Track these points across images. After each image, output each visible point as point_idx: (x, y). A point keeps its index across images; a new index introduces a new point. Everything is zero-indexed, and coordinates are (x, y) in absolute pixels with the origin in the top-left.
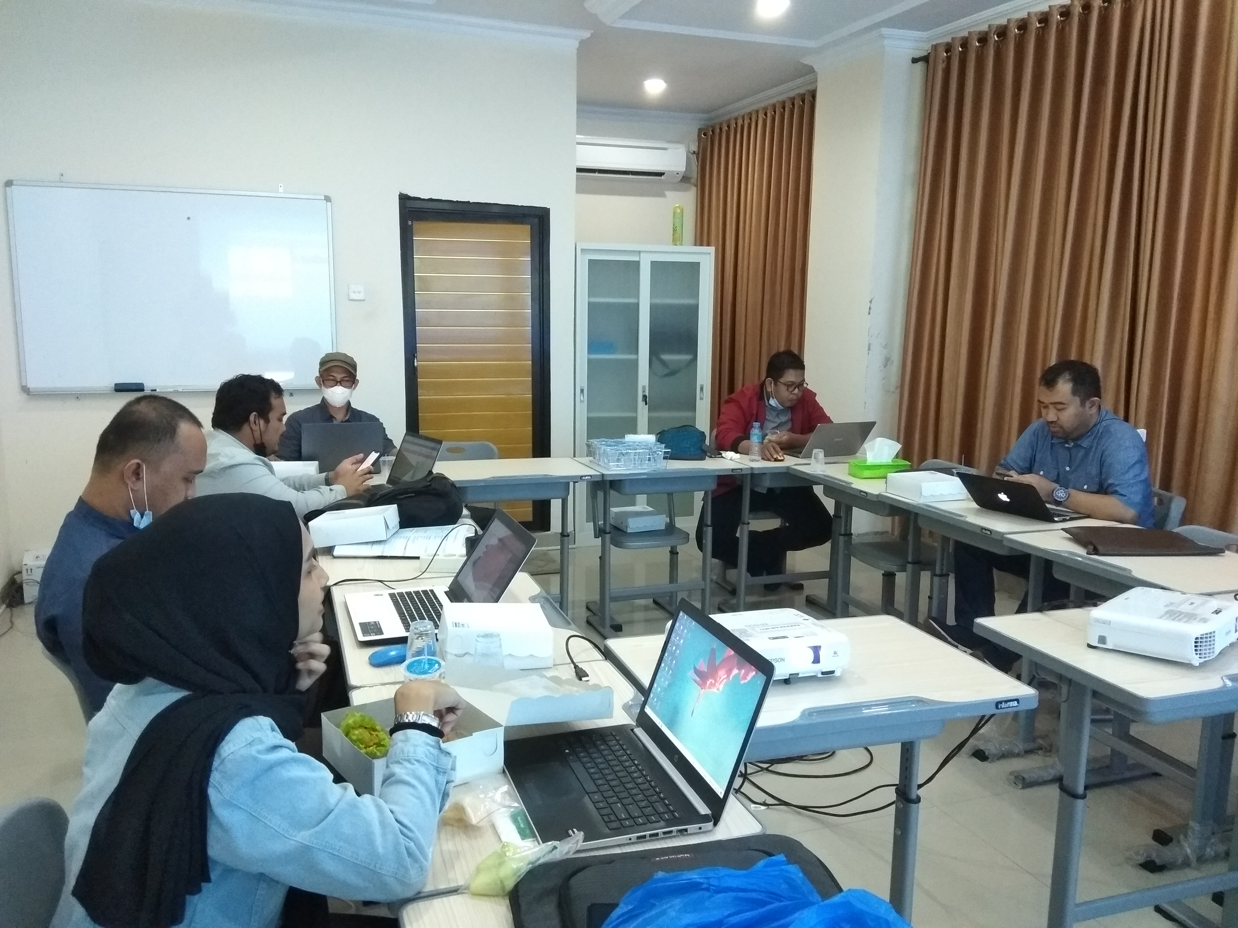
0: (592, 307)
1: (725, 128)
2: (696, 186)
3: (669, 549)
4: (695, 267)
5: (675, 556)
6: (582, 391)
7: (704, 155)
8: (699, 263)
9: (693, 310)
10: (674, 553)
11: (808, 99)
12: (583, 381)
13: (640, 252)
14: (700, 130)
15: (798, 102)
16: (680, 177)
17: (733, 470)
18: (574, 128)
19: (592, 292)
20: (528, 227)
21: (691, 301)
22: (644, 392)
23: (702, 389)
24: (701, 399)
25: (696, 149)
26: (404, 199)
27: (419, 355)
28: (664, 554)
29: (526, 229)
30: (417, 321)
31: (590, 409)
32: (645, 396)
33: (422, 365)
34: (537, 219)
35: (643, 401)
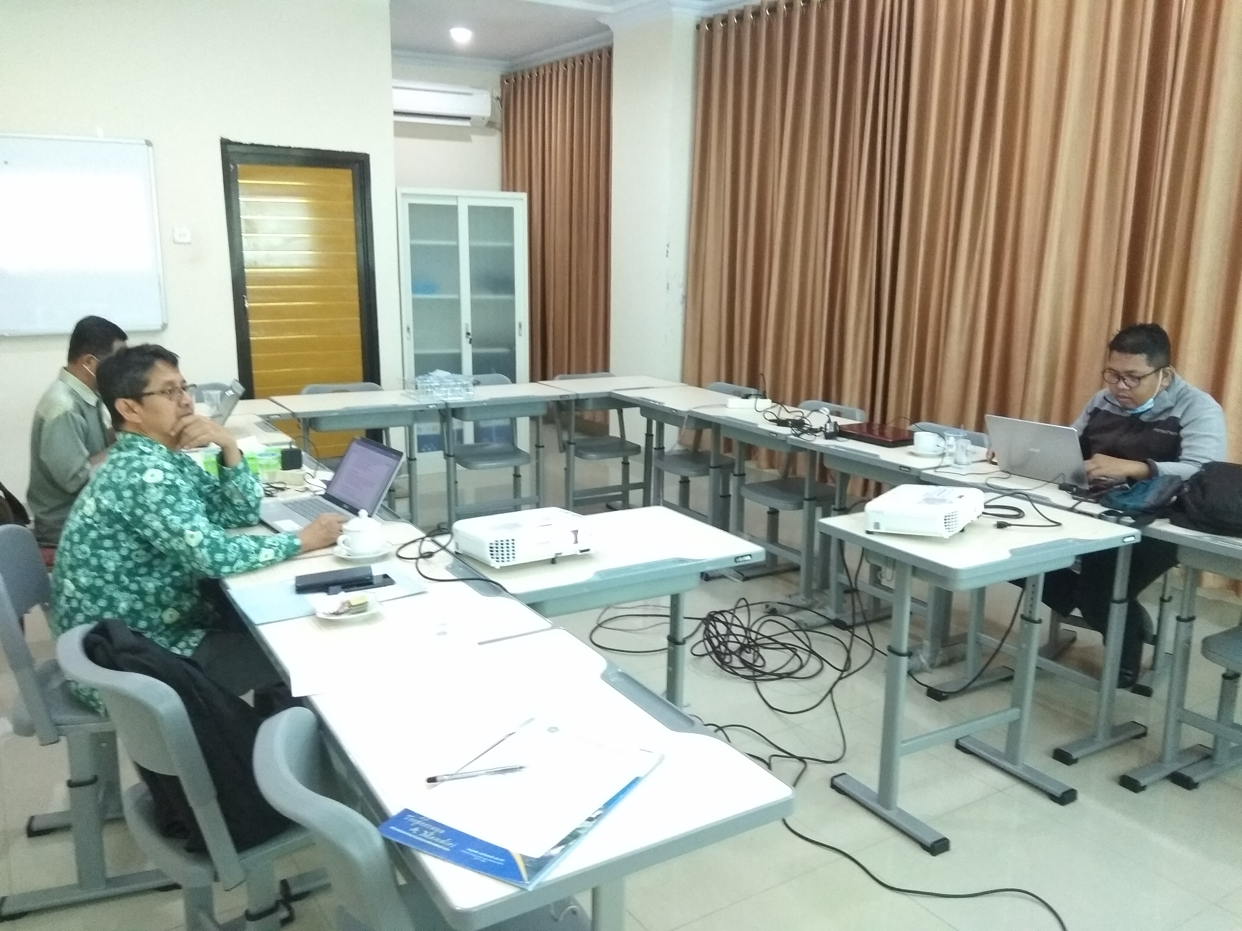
0: (414, 249)
1: (527, 76)
2: (501, 130)
3: (512, 469)
4: (509, 212)
5: (518, 475)
6: (408, 329)
7: (508, 101)
8: (513, 207)
9: (509, 253)
10: (516, 473)
11: (605, 55)
12: (408, 319)
13: (457, 197)
14: (502, 77)
15: (596, 57)
16: (485, 122)
18: (390, 73)
19: (413, 236)
20: (349, 172)
21: (507, 244)
23: (520, 326)
24: (520, 335)
25: (500, 96)
26: (225, 143)
27: (249, 296)
29: (347, 174)
30: (245, 264)
31: (416, 345)
32: (468, 334)
33: (252, 307)
34: (357, 165)
35: (467, 337)
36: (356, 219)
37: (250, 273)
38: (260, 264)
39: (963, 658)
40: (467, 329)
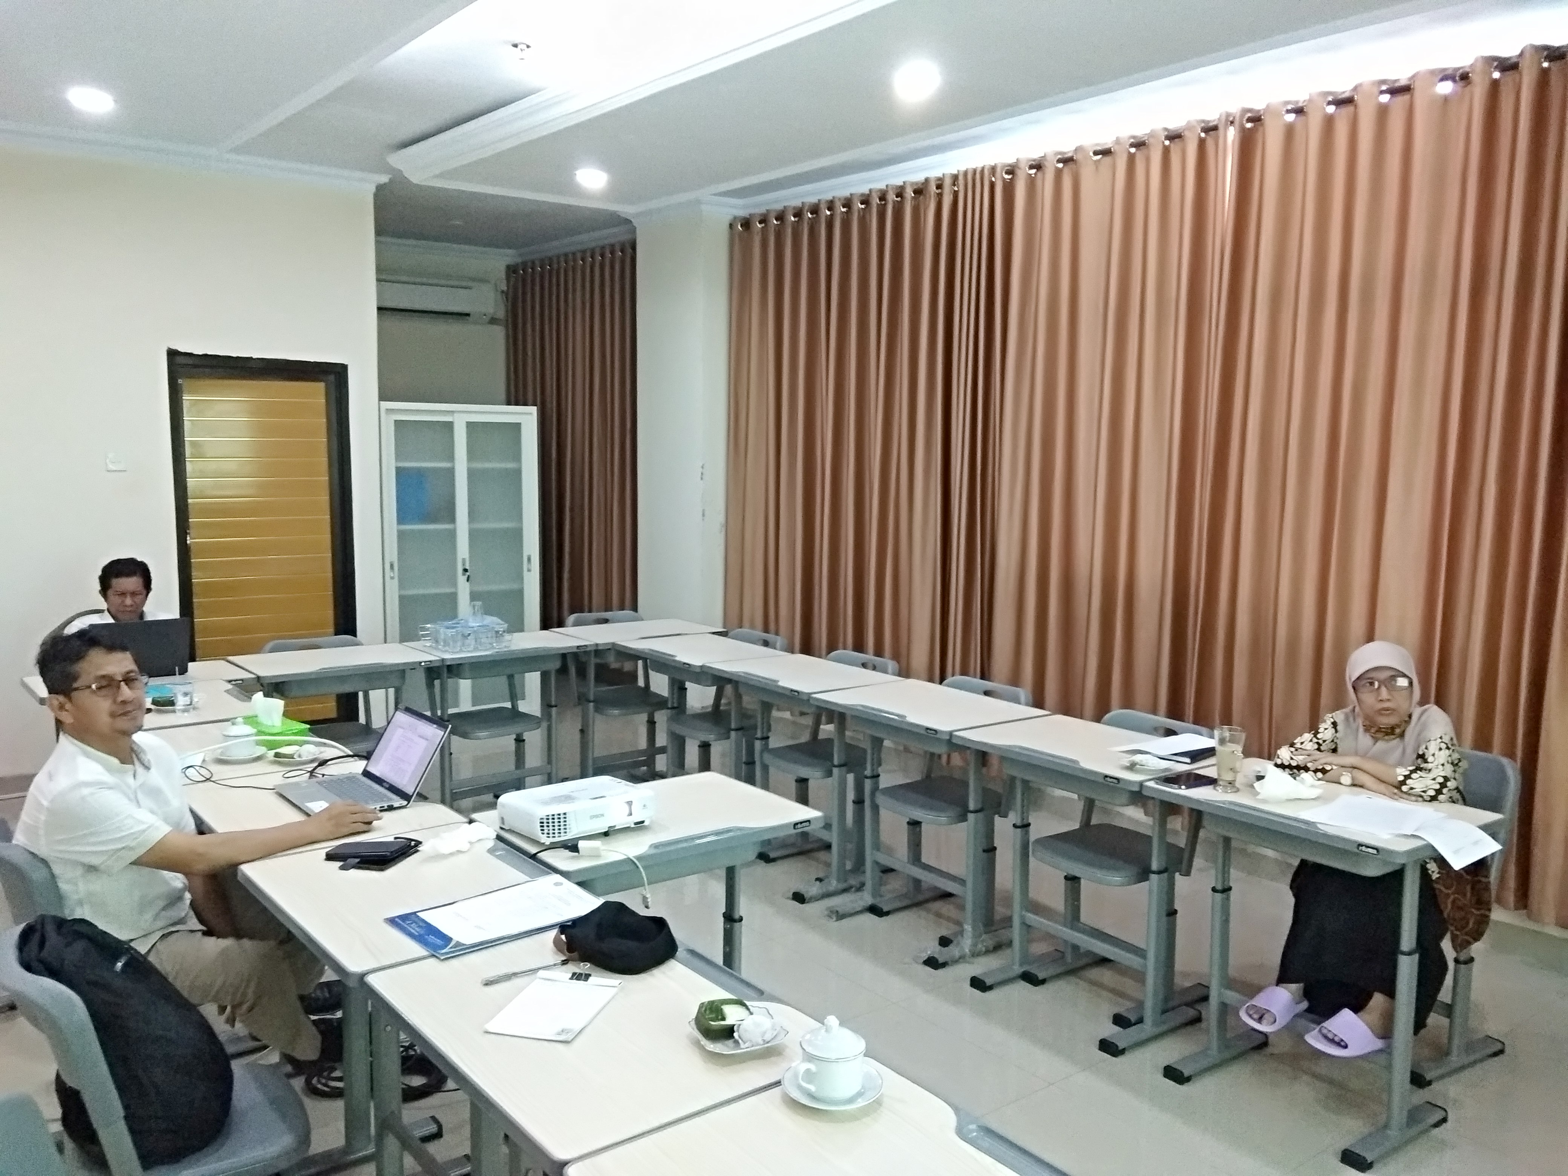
0: (400, 472)
1: (538, 268)
3: (514, 736)
4: (516, 428)
5: (522, 743)
6: (392, 566)
7: (515, 294)
8: (520, 424)
9: (516, 475)
10: (519, 740)
11: (628, 253)
12: (392, 554)
13: (451, 412)
14: (509, 268)
15: (618, 254)
16: (488, 318)
17: (578, 647)
19: (398, 456)
20: (322, 385)
21: (513, 465)
22: (464, 565)
23: (529, 559)
24: (529, 570)
25: (505, 290)
26: (172, 354)
27: (192, 531)
28: (509, 742)
29: (319, 387)
30: (189, 493)
31: (401, 586)
32: (466, 570)
33: (196, 543)
34: (332, 378)
35: (464, 575)
36: (329, 441)
37: (194, 504)
38: (209, 492)
39: (1010, 944)
40: (464, 564)
